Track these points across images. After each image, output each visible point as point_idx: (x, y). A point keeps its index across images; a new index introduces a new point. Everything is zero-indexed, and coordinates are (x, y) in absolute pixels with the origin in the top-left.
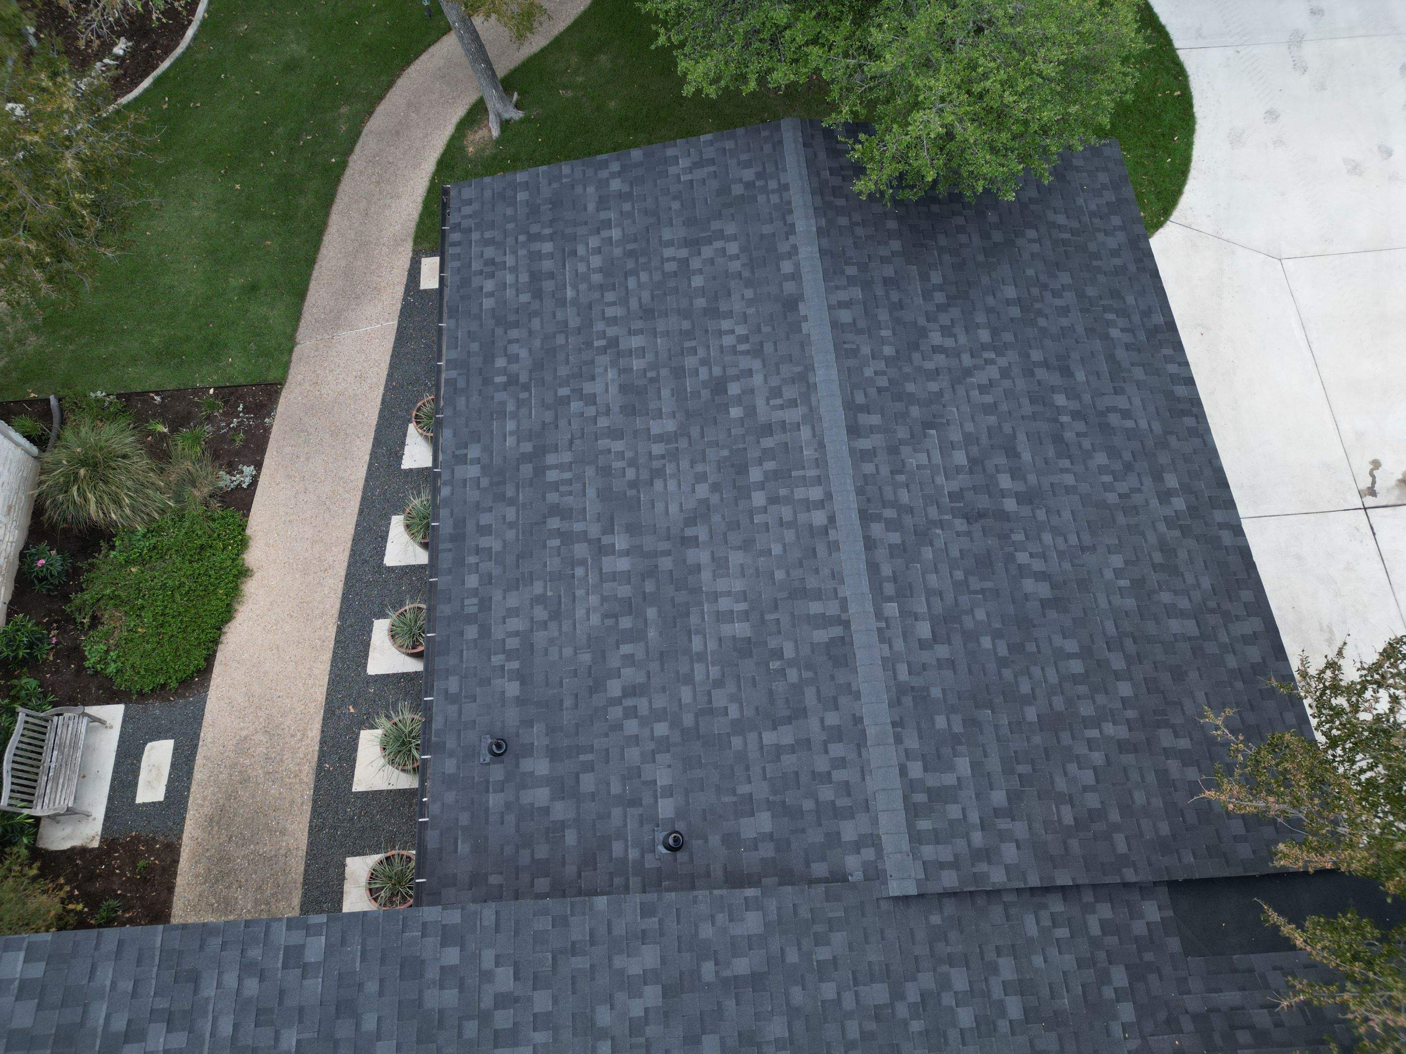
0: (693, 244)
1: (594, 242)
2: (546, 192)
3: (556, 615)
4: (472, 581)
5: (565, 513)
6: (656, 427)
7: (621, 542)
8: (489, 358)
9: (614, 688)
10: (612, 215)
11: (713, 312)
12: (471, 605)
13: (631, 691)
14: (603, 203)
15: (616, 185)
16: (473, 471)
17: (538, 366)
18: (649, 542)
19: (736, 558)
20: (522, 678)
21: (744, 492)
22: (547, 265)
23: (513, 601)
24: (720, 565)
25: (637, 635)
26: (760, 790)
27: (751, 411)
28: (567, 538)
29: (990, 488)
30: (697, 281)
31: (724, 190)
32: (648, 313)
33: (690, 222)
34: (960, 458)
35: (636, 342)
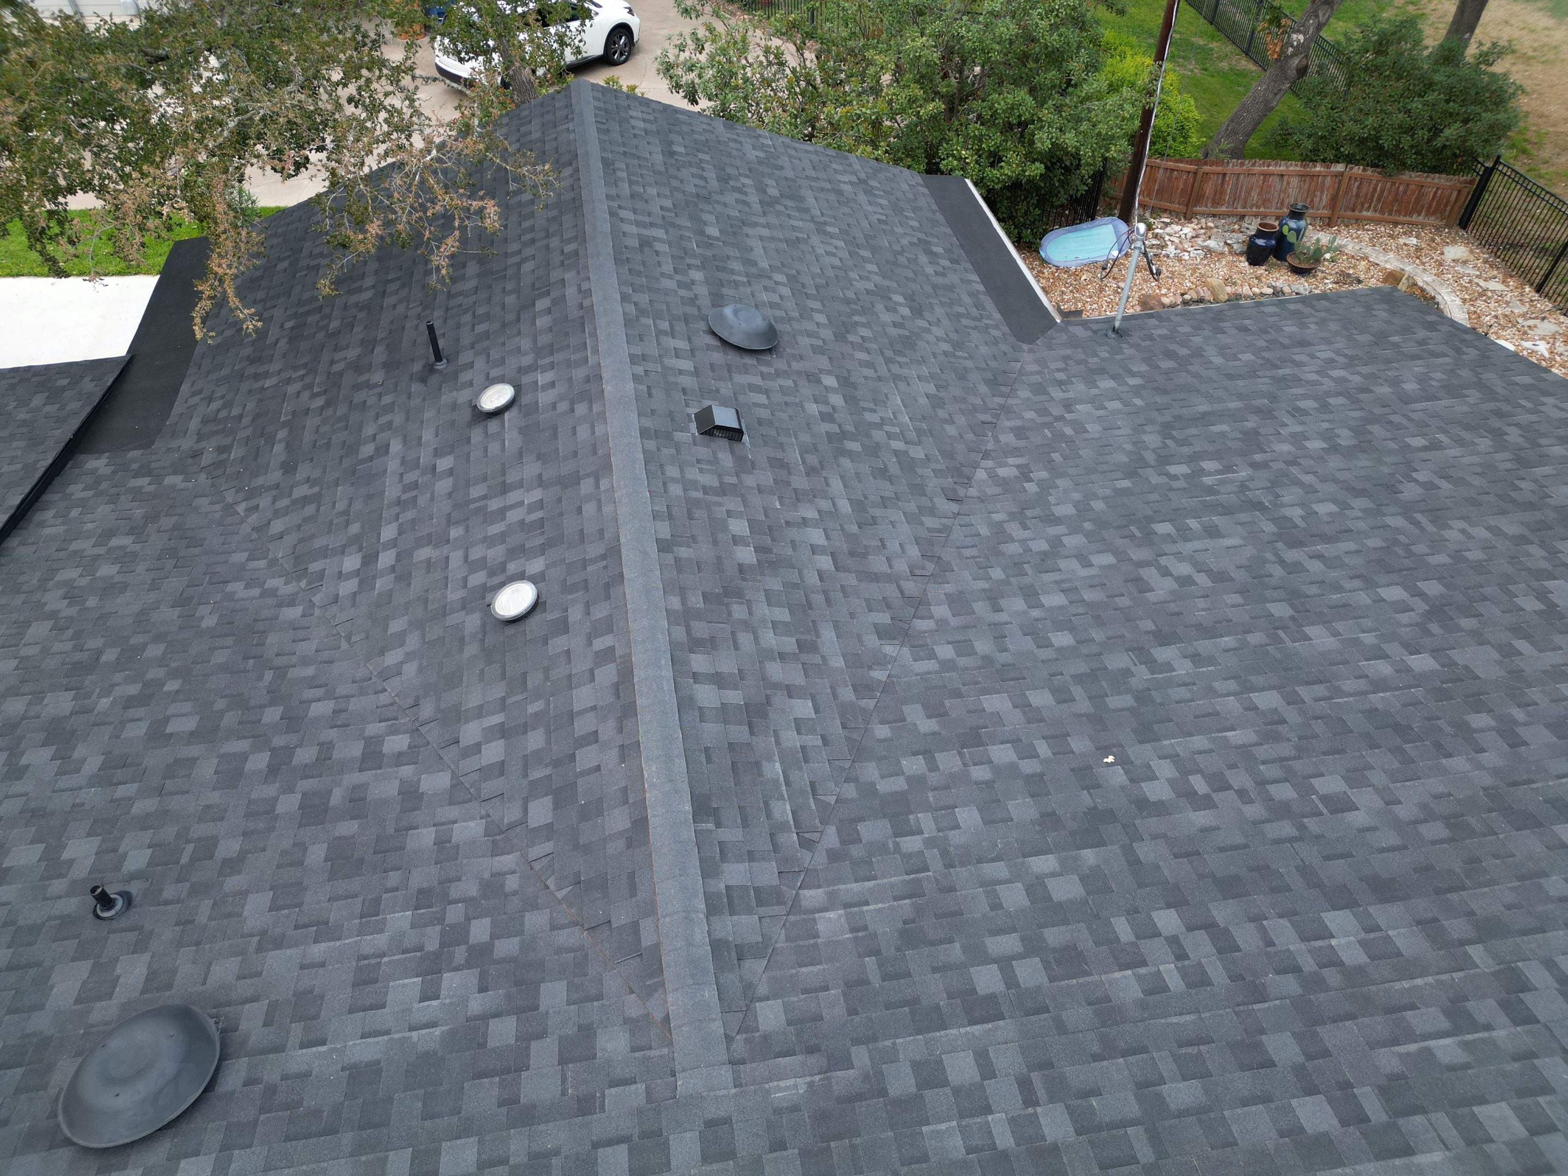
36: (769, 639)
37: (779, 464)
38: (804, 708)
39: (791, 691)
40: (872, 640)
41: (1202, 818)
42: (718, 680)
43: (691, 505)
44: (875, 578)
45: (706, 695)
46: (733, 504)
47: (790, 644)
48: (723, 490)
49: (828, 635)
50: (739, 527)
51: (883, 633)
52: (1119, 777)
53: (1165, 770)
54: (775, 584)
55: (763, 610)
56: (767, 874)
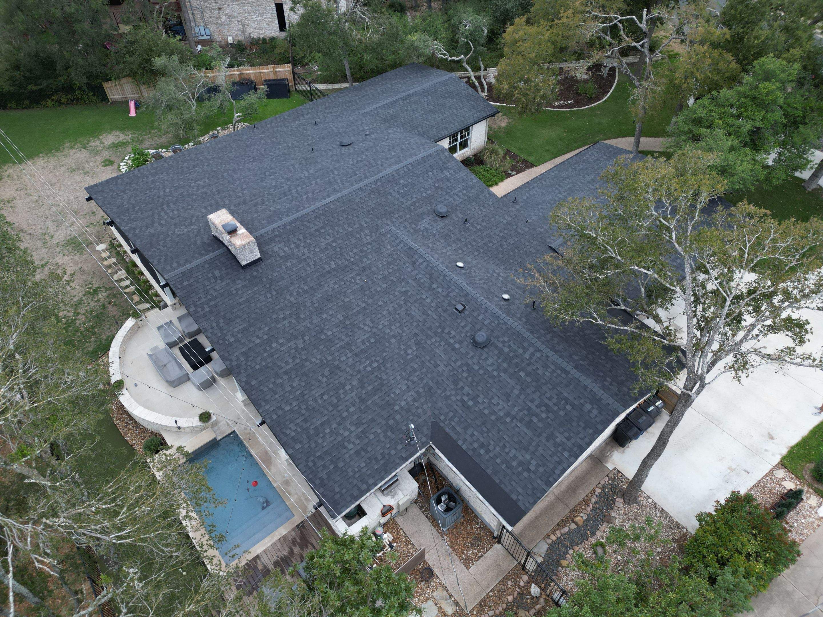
3: (543, 195)
5: (560, 186)
7: (564, 194)
9: (540, 206)
13: (542, 208)
17: (582, 169)
28: (557, 189)
36: (421, 276)
37: (445, 311)
38: (409, 270)
39: (412, 271)
40: (408, 288)
41: (351, 275)
42: (421, 264)
43: (449, 287)
44: (415, 301)
45: (421, 260)
46: (444, 294)
47: (418, 277)
48: (448, 295)
49: (414, 284)
50: (439, 290)
51: (407, 291)
52: (364, 278)
53: (358, 282)
54: (427, 285)
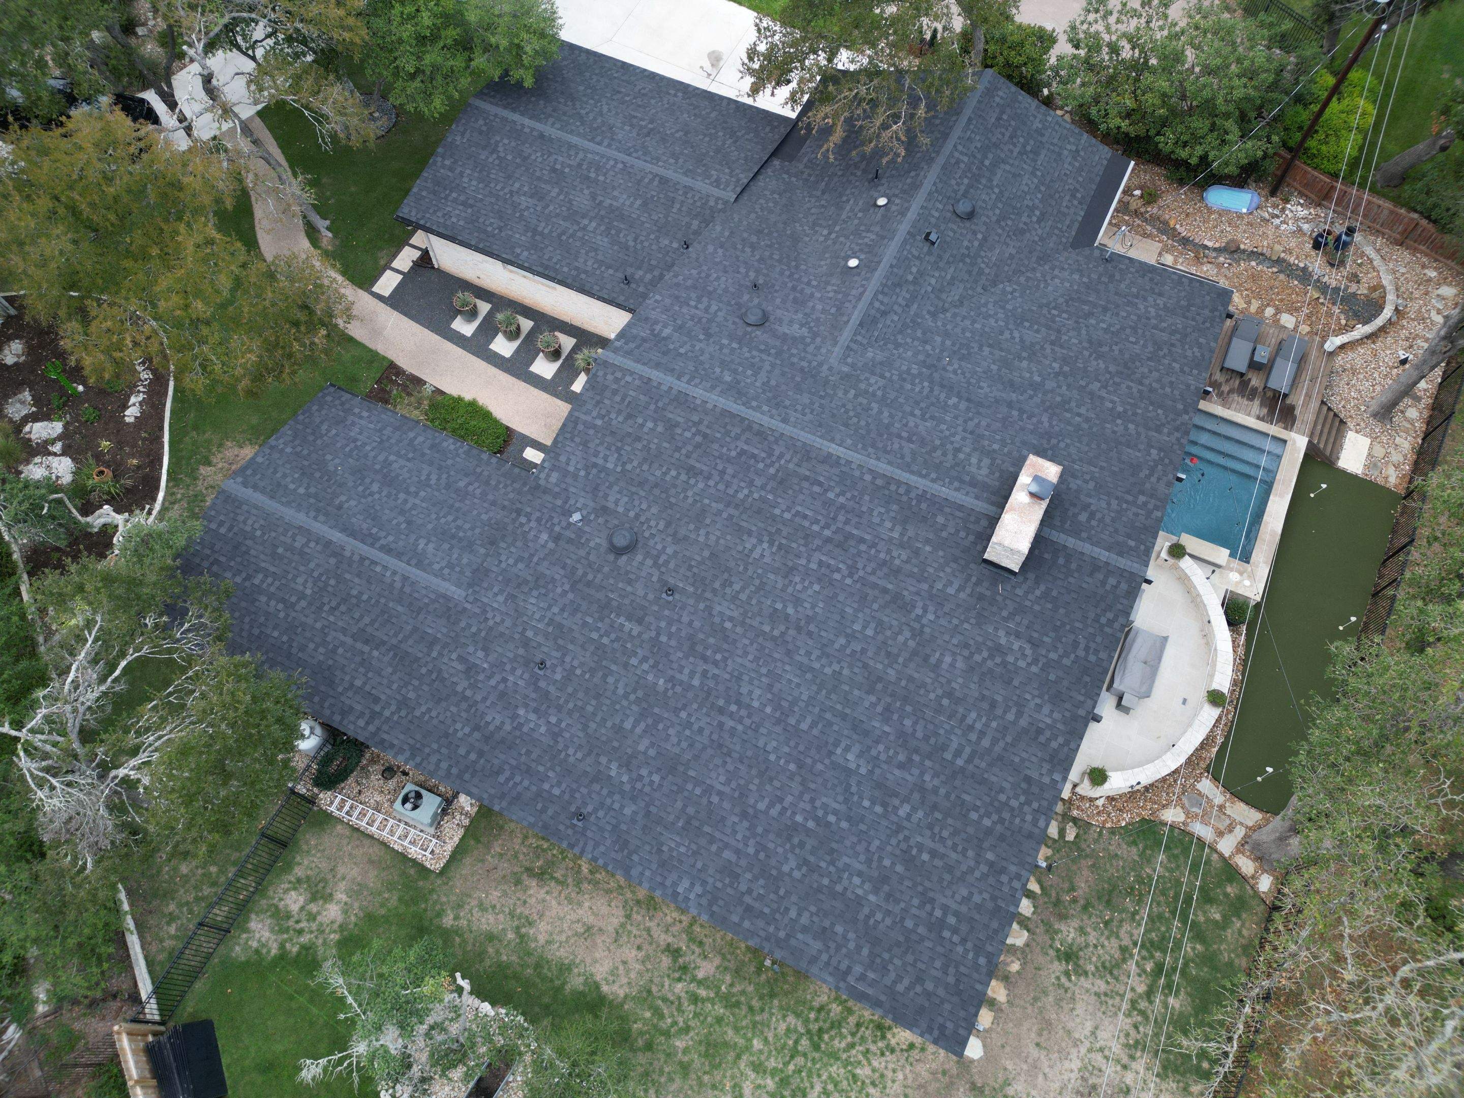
0: (494, 151)
1: (466, 180)
2: (429, 185)
3: (596, 250)
4: (566, 269)
5: (563, 233)
6: (553, 194)
7: (586, 222)
8: (485, 231)
9: (631, 243)
10: (459, 169)
11: (525, 159)
12: (574, 273)
13: (635, 240)
14: (451, 169)
15: (447, 162)
16: (525, 253)
17: (501, 218)
18: (592, 214)
19: (616, 193)
20: (608, 267)
21: (596, 181)
22: (462, 198)
23: (581, 260)
24: (615, 198)
25: (619, 231)
26: (687, 219)
27: (570, 166)
28: (572, 236)
29: (642, 127)
30: (509, 157)
31: (481, 132)
32: (509, 177)
33: (484, 148)
34: (627, 128)
35: (517, 185)
36: (900, 300)
37: (940, 257)
38: (896, 318)
39: (896, 313)
41: (952, 376)
42: (882, 303)
43: (907, 258)
44: (939, 298)
46: (917, 263)
47: (904, 303)
48: (918, 258)
49: (915, 306)
50: (914, 270)
51: (929, 312)
52: (946, 363)
54: (911, 288)
55: (904, 293)
56: (865, 342)
